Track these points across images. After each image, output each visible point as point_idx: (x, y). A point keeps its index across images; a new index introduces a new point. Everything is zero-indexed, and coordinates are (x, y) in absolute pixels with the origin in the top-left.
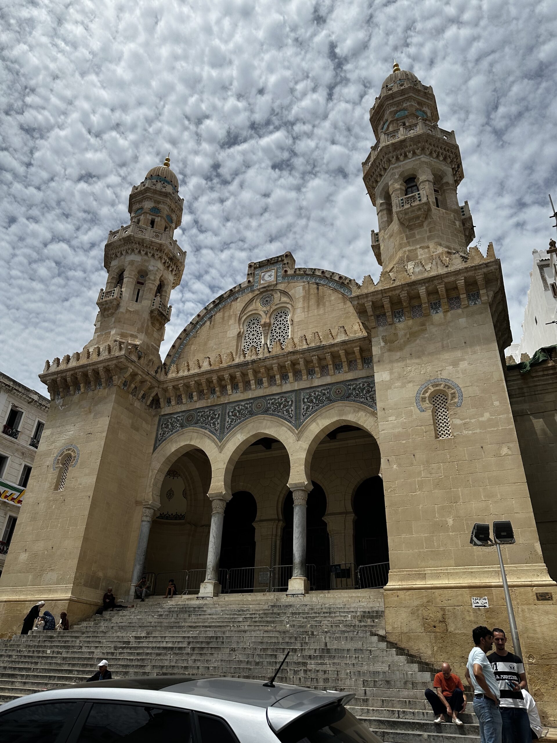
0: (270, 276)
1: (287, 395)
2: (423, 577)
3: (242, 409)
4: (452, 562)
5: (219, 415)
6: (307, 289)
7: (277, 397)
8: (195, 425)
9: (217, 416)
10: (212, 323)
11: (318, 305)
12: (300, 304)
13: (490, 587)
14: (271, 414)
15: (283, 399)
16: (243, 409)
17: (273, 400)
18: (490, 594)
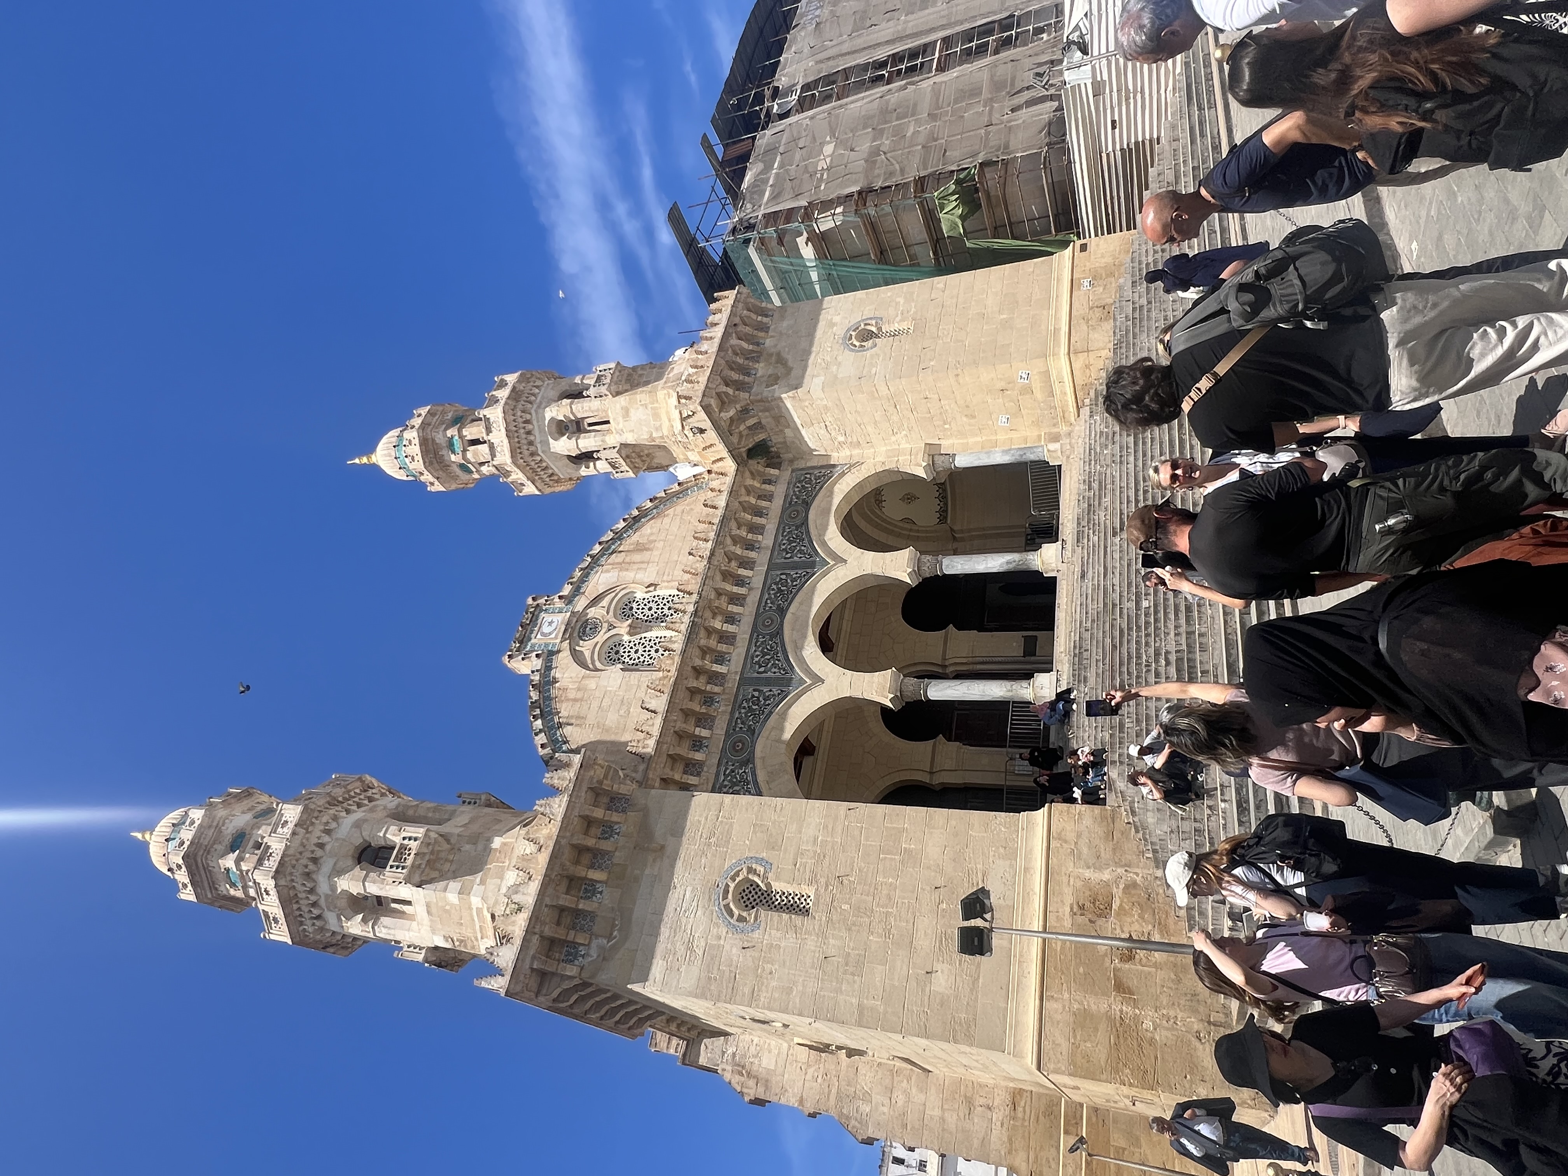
0: (550, 623)
1: (769, 582)
2: (1057, 330)
3: (762, 651)
4: (1045, 312)
5: (754, 690)
6: (610, 567)
7: (767, 596)
8: (756, 735)
9: (756, 694)
10: (573, 721)
11: (647, 549)
12: (629, 575)
13: (1072, 280)
14: (790, 604)
15: (774, 587)
16: (763, 648)
17: (769, 601)
18: (1079, 279)
